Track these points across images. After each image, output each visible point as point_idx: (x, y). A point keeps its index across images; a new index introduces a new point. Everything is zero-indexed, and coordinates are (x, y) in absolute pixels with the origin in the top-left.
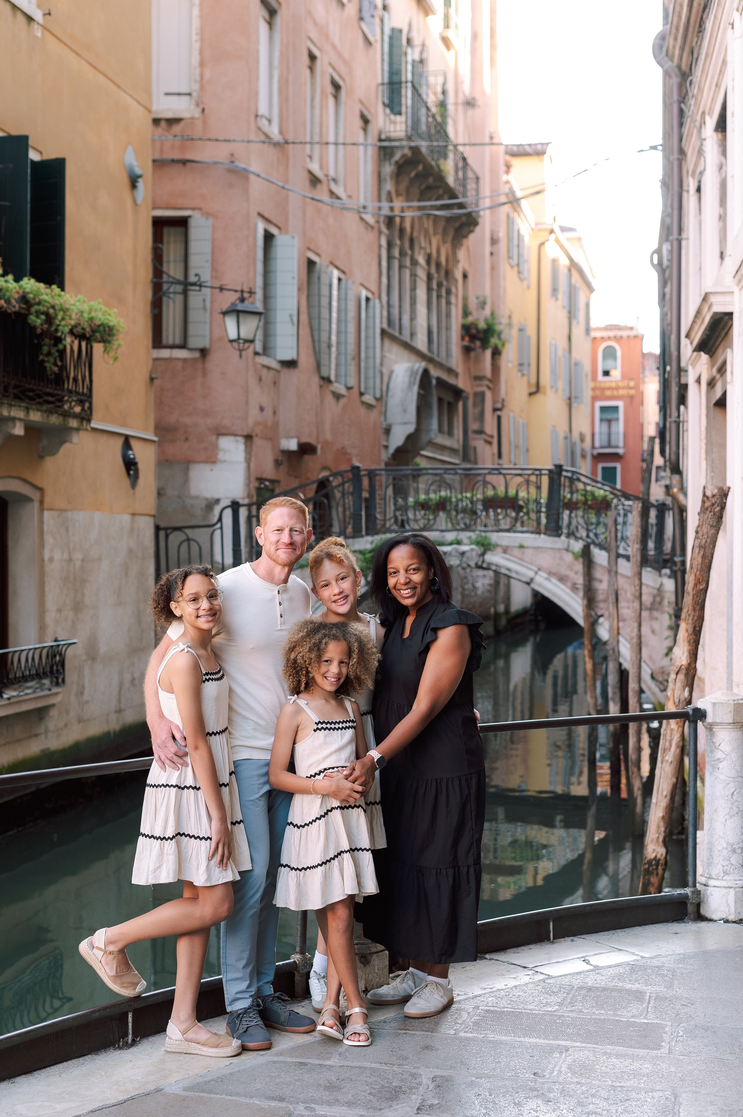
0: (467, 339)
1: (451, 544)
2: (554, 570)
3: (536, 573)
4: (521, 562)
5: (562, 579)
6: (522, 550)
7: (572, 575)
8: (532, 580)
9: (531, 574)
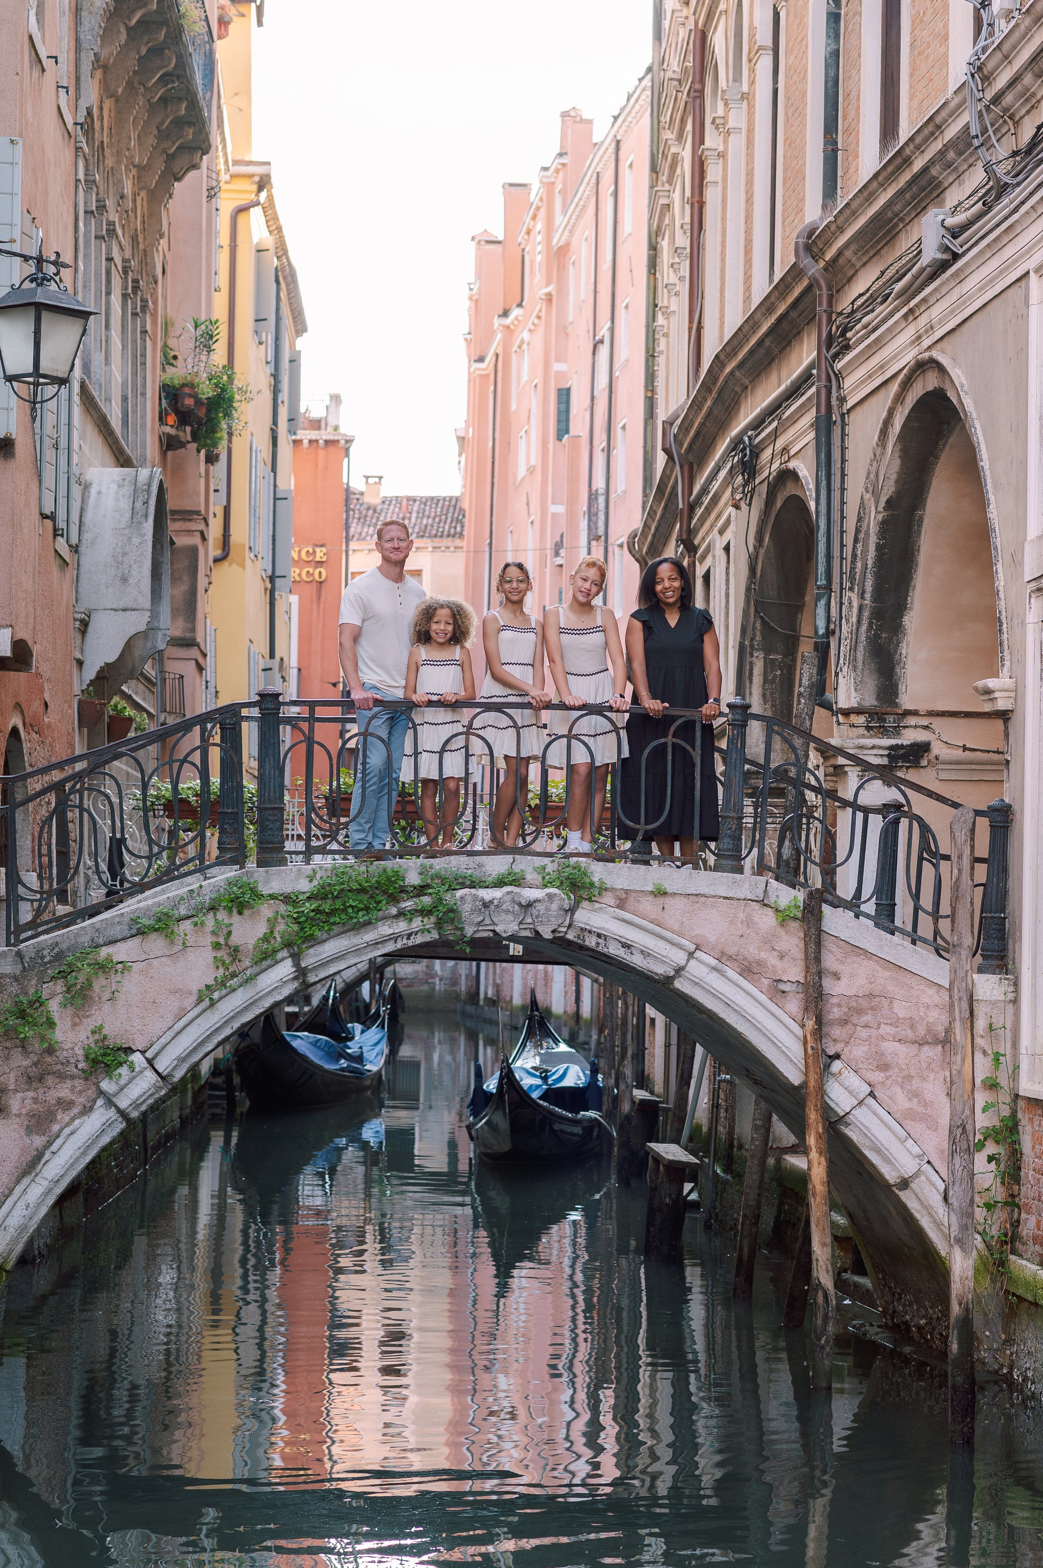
0: (172, 419)
1: (500, 883)
2: (732, 950)
3: (691, 955)
4: (658, 929)
5: (749, 970)
6: (661, 900)
7: (772, 960)
8: (679, 970)
9: (680, 958)
